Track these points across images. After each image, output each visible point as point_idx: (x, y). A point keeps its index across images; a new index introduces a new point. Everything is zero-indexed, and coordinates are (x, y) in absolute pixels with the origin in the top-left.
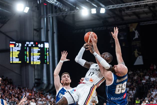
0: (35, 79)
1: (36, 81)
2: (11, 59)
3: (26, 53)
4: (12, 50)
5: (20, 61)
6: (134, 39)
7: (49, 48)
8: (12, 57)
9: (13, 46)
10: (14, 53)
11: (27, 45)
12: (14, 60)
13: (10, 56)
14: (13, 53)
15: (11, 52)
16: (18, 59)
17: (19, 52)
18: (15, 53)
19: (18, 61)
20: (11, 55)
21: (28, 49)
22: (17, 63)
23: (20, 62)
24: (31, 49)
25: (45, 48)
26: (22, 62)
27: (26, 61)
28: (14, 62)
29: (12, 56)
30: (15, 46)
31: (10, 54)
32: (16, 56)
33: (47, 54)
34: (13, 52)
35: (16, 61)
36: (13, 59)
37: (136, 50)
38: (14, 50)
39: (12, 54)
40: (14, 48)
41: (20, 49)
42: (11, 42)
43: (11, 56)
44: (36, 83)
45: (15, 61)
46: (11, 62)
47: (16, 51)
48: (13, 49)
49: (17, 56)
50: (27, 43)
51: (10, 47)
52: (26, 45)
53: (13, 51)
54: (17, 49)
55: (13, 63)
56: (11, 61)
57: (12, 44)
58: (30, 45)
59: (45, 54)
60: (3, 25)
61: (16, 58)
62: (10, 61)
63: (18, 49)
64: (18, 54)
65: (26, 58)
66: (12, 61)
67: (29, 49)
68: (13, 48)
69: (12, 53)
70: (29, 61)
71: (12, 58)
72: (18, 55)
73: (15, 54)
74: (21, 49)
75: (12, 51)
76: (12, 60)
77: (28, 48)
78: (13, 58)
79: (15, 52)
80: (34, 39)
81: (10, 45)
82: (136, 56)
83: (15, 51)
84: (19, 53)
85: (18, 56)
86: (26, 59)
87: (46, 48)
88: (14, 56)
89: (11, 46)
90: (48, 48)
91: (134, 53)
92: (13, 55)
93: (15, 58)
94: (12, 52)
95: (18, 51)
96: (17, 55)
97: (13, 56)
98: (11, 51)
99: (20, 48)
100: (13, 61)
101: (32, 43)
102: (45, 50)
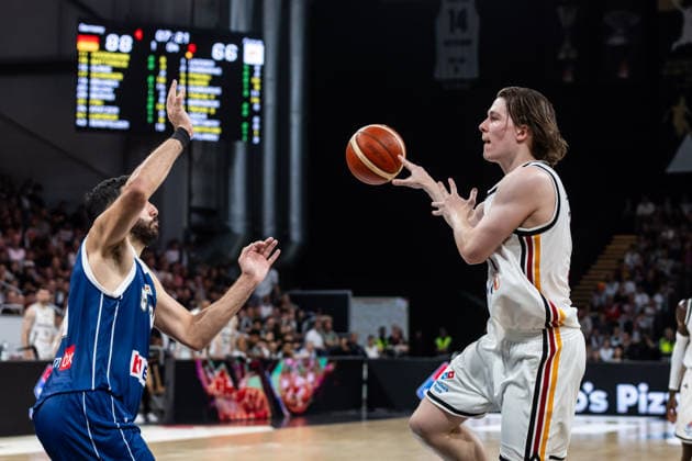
0: (192, 210)
1: (195, 218)
2: (82, 108)
3: (155, 83)
4: (89, 65)
5: (121, 117)
6: (675, 45)
7: (263, 68)
8: (88, 99)
9: (92, 46)
10: (98, 82)
11: (158, 43)
12: (95, 113)
13: (76, 92)
14: (93, 82)
15: (80, 74)
16: (115, 110)
17: (120, 76)
18: (101, 79)
19: (115, 117)
20: (82, 89)
21: (163, 67)
22: (107, 130)
23: (124, 125)
24: (179, 65)
25: (246, 68)
26: (131, 124)
27: (150, 119)
28: (93, 123)
29: (88, 92)
30: (103, 48)
31: (77, 83)
32: (106, 93)
33: (255, 93)
34: (93, 75)
35: (107, 118)
36: (92, 109)
37: (682, 101)
38: (97, 65)
39: (89, 85)
40: (97, 58)
41: (125, 65)
42: (84, 28)
43: (82, 95)
44: (193, 228)
45: (97, 116)
46: (81, 122)
47: (108, 69)
48: (94, 62)
49: (111, 97)
50: (162, 35)
51: (77, 52)
52: (154, 45)
53: (94, 68)
54: (111, 59)
55: (88, 128)
56: (79, 115)
57: (89, 35)
58: (172, 48)
59: (246, 93)
61: (107, 103)
62: (76, 118)
63: (117, 64)
64: (116, 84)
65: (150, 106)
66: (88, 119)
67: (168, 63)
68: (94, 55)
69: (84, 81)
71: (88, 105)
72: (116, 91)
73: (101, 86)
74: (130, 62)
75: (89, 71)
76: (88, 113)
77: (163, 60)
78: (91, 102)
79: (103, 76)
80: (192, 20)
81: (77, 40)
82: (680, 131)
83: (102, 69)
84: (121, 83)
85: (117, 98)
86: (150, 113)
87: (252, 68)
88: (98, 93)
89: (84, 46)
90: (257, 69)
91: (671, 115)
92: (94, 89)
93: (99, 103)
94: (85, 74)
95: (115, 70)
96: (110, 90)
97: (93, 96)
98: (83, 68)
99: (127, 57)
100: (91, 116)
101: (183, 37)
102: (246, 73)
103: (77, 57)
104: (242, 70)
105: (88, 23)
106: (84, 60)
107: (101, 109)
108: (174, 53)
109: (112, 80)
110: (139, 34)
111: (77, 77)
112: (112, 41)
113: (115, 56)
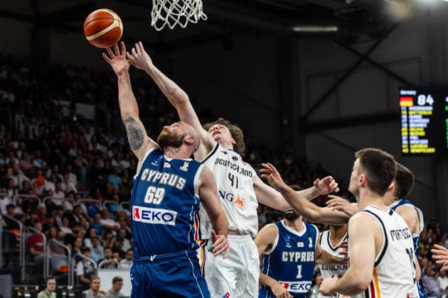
2: (405, 142)
4: (408, 115)
5: (430, 146)
8: (409, 136)
9: (409, 103)
10: (414, 125)
12: (413, 144)
13: (401, 132)
14: (411, 125)
15: (403, 121)
16: (426, 141)
17: (427, 120)
18: (416, 123)
19: (426, 146)
20: (404, 130)
22: (422, 154)
23: (432, 150)
26: (436, 151)
28: (413, 151)
29: (409, 132)
30: (416, 104)
31: (401, 127)
32: (419, 131)
34: (411, 121)
35: (420, 147)
36: (411, 142)
38: (413, 115)
39: (408, 127)
40: (412, 111)
41: (430, 113)
42: (403, 92)
43: (404, 134)
45: (415, 146)
46: (405, 151)
47: (420, 117)
48: (410, 113)
49: (423, 134)
51: (400, 107)
53: (411, 117)
54: (422, 110)
55: (410, 154)
56: (404, 146)
57: (407, 97)
60: (378, 44)
61: (420, 138)
62: (402, 148)
63: (425, 113)
64: (425, 126)
66: (409, 148)
68: (410, 108)
69: (406, 125)
71: (409, 140)
72: (425, 130)
73: (416, 128)
74: (433, 111)
75: (408, 119)
76: (409, 144)
78: (411, 138)
79: (416, 121)
81: (399, 101)
83: (416, 116)
84: (428, 124)
85: (426, 134)
88: (415, 132)
89: (404, 103)
92: (411, 129)
93: (415, 138)
94: (406, 121)
95: (424, 117)
96: (422, 129)
97: (411, 134)
98: (404, 117)
99: (431, 108)
100: (411, 147)
103: (401, 110)
105: (405, 89)
106: (404, 112)
107: (417, 142)
109: (422, 123)
111: (401, 123)
112: (422, 99)
113: (424, 108)
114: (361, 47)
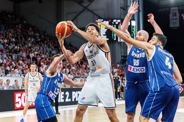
0: (122, 56)
1: (122, 58)
4: (100, 27)
10: (102, 31)
11: (114, 22)
16: (106, 36)
17: (106, 29)
19: (106, 38)
24: (118, 26)
25: (132, 26)
26: (109, 39)
27: (113, 38)
33: (134, 32)
38: (102, 27)
44: (122, 60)
47: (104, 28)
49: (105, 34)
50: (114, 21)
52: (113, 23)
59: (132, 32)
61: (104, 35)
64: (106, 31)
65: (113, 35)
67: (116, 26)
68: (101, 25)
70: (116, 39)
72: (106, 32)
73: (103, 32)
78: (101, 35)
80: (120, 17)
83: (103, 28)
84: (107, 31)
85: (106, 34)
86: (113, 37)
87: (133, 26)
90: (134, 26)
101: (119, 21)
102: (132, 28)
104: (131, 27)
105: (100, 19)
108: (117, 24)
110: (110, 21)
114: (85, 5)
